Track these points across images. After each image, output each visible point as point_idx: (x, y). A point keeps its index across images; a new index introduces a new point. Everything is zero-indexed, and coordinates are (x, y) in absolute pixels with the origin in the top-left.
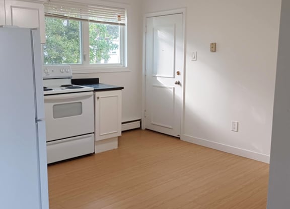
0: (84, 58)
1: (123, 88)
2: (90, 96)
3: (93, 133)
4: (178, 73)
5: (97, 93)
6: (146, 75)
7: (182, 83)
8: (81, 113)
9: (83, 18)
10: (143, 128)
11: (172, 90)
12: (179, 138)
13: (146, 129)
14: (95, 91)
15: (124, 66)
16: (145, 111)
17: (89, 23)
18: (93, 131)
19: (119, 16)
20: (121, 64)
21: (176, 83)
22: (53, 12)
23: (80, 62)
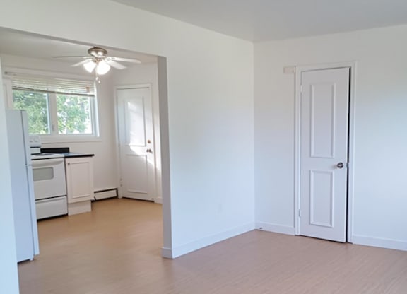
0: (53, 128)
1: (93, 155)
2: (61, 162)
3: (66, 196)
4: (149, 142)
5: (68, 160)
6: (119, 145)
7: (152, 150)
8: (53, 177)
9: (50, 90)
10: (120, 196)
11: (145, 158)
12: (153, 202)
13: (124, 198)
14: (66, 157)
15: (96, 136)
16: (121, 180)
17: (57, 95)
18: (65, 194)
19: (88, 88)
20: (92, 134)
21: (147, 151)
22: (17, 85)
23: (49, 133)
